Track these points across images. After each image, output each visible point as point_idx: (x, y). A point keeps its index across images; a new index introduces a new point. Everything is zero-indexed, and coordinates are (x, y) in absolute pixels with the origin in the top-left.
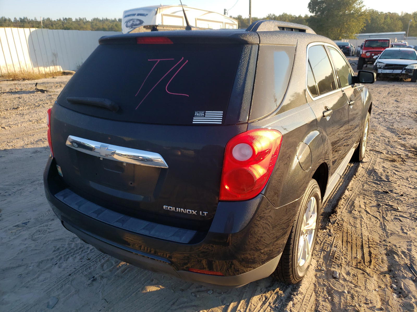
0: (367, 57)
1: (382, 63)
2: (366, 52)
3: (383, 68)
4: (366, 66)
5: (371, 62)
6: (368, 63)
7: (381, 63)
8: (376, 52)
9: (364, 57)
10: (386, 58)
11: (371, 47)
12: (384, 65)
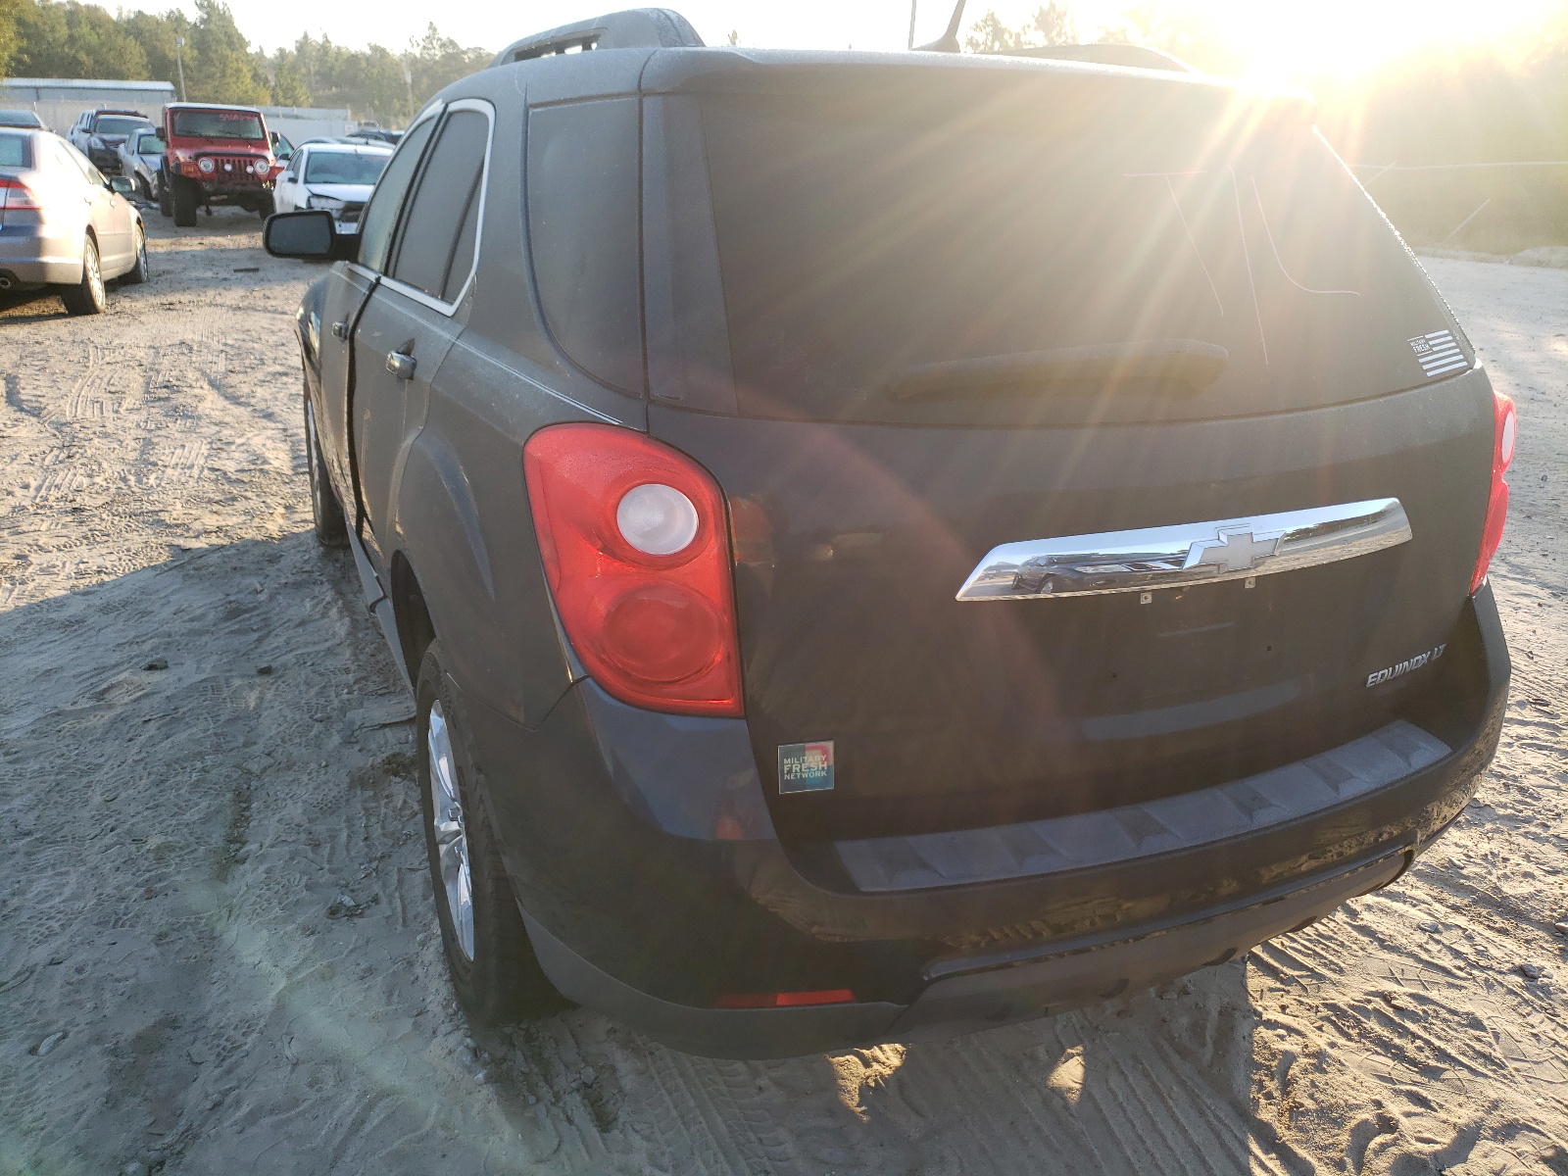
0: (206, 177)
1: (330, 201)
2: (198, 157)
3: (342, 216)
4: (209, 212)
5: (225, 197)
6: (213, 198)
7: (327, 197)
8: (242, 159)
9: (191, 176)
10: (330, 180)
11: (201, 136)
12: (340, 205)
